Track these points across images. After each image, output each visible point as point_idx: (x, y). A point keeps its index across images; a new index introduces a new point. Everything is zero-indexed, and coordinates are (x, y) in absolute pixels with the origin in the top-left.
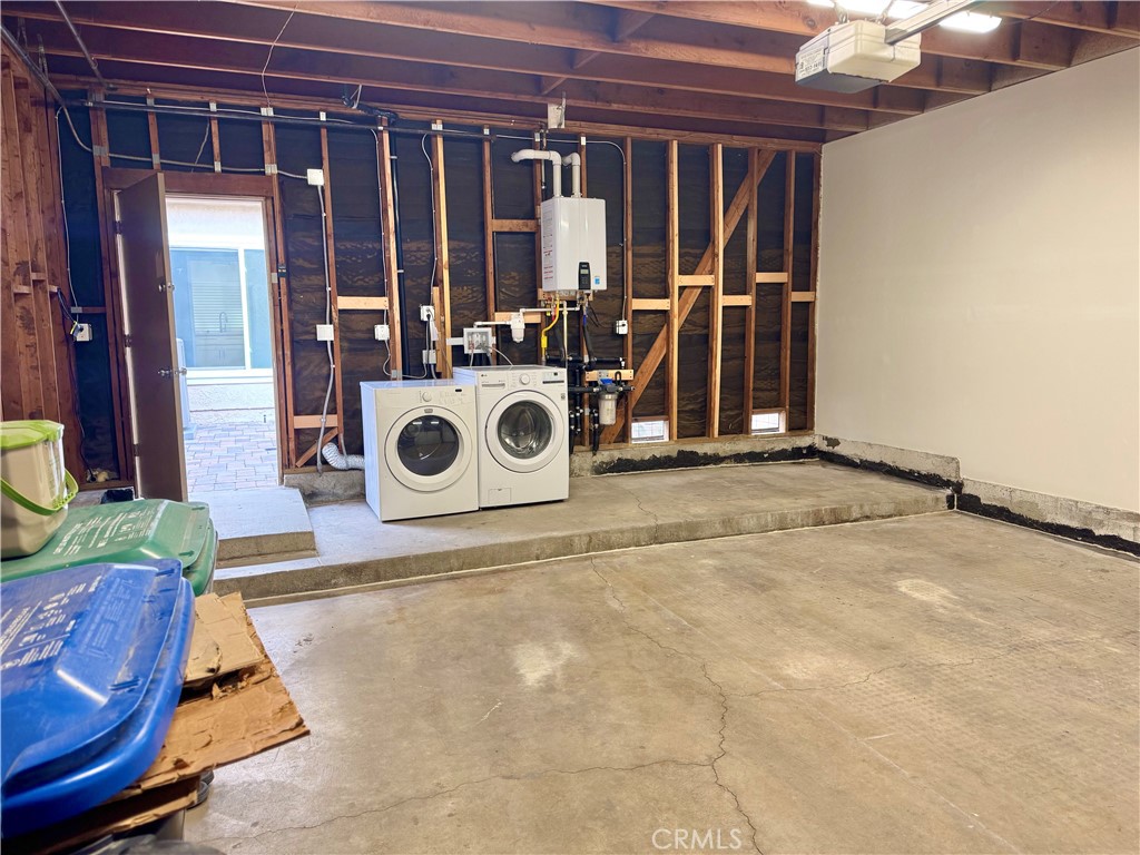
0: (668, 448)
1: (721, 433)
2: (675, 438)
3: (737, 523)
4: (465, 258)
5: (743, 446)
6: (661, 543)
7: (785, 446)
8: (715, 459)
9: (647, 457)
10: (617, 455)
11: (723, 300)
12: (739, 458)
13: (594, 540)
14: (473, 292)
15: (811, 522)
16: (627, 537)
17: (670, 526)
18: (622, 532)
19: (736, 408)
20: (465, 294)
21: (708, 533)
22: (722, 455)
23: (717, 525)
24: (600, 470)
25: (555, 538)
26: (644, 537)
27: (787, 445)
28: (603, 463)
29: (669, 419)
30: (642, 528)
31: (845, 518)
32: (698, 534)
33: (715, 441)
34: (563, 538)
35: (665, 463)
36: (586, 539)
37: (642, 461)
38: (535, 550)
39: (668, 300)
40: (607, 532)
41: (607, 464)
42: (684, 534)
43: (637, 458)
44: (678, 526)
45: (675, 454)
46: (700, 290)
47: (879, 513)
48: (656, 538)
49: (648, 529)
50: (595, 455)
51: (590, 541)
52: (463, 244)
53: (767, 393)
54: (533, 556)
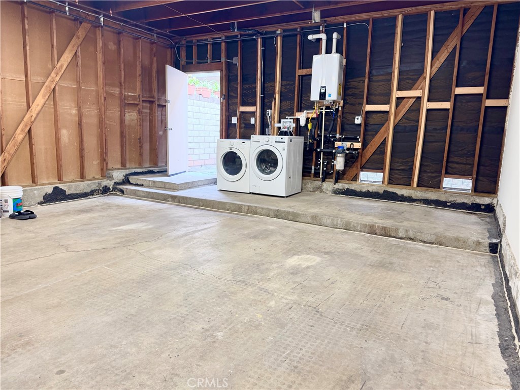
0: (378, 188)
1: (418, 185)
2: (386, 183)
3: (320, 219)
4: (288, 88)
5: (432, 195)
6: (279, 218)
7: (465, 201)
8: (410, 200)
9: (364, 191)
10: (346, 186)
11: (426, 105)
12: (427, 202)
13: (250, 209)
14: (291, 103)
15: (367, 230)
16: (264, 212)
17: (285, 212)
18: (262, 209)
19: (436, 172)
20: (287, 104)
21: (303, 220)
22: (414, 197)
23: (308, 218)
24: (337, 192)
25: (236, 204)
26: (272, 213)
27: (468, 201)
28: (338, 189)
29: (384, 172)
30: (271, 209)
31: (393, 235)
32: (298, 219)
33: (413, 189)
34: (239, 205)
35: (375, 196)
36: (247, 208)
37: (361, 192)
38: (227, 206)
39: (389, 105)
40: (256, 207)
41: (340, 190)
42: (290, 217)
43: (358, 190)
44: (289, 213)
45: (381, 192)
46: (415, 99)
47: (421, 239)
48: (277, 216)
49: (274, 210)
50: (335, 184)
51: (249, 209)
52: (288, 82)
53: (462, 166)
54: (227, 209)
